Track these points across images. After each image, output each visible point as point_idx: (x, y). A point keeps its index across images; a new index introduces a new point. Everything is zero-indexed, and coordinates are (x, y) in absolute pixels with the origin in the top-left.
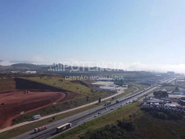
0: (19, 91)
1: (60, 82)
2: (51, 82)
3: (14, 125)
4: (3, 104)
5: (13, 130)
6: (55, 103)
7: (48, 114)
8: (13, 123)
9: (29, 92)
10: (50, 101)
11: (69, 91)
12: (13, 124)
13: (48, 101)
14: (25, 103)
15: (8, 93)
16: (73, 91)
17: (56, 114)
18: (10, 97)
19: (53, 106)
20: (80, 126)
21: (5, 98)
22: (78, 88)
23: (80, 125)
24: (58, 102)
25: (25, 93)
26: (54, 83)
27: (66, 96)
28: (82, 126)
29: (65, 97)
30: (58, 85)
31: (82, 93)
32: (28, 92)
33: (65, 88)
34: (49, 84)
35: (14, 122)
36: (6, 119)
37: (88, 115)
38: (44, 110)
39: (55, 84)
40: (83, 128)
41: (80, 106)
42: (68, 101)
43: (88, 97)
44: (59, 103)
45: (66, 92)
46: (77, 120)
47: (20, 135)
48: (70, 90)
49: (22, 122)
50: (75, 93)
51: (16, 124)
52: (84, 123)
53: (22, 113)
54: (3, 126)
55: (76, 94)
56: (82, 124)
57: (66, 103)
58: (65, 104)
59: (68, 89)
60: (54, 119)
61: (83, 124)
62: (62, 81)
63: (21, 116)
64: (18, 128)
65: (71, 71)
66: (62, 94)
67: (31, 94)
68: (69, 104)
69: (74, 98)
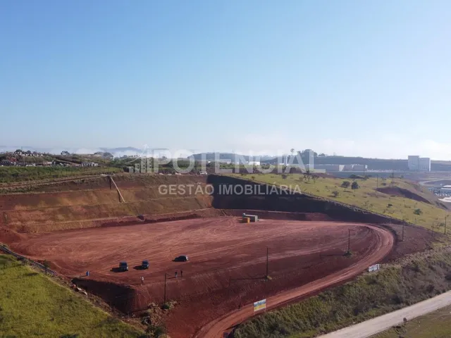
0: (222, 214)
1: (350, 190)
2: (320, 188)
4: (182, 259)
6: (373, 268)
9: (256, 217)
10: (347, 254)
13: (341, 257)
15: (191, 221)
18: (201, 231)
19: (372, 281)
21: (185, 235)
22: (418, 212)
25: (245, 221)
26: (333, 193)
27: (396, 240)
30: (349, 199)
32: (252, 220)
33: (377, 211)
34: (317, 194)
38: (339, 292)
42: (419, 258)
44: (388, 266)
45: (389, 225)
53: (260, 306)
59: (387, 214)
62: (353, 186)
63: (257, 320)
65: (341, 167)
66: (375, 228)
67: (265, 226)
68: (424, 271)
69: (430, 248)
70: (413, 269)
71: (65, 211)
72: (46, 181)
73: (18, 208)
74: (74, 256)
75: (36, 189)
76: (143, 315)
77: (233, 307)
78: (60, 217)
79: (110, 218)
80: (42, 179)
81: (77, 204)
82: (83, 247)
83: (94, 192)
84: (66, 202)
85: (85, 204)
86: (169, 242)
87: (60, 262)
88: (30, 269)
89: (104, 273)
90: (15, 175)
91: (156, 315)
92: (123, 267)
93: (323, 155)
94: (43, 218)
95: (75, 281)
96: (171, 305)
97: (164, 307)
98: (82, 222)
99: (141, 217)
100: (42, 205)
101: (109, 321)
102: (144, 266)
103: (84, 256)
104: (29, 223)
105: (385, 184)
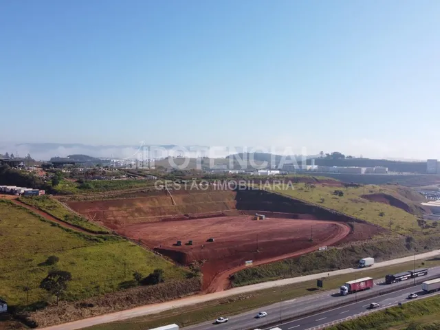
0: (242, 214)
1: (337, 197)
2: (314, 196)
3: (232, 287)
4: (210, 240)
5: (230, 300)
6: (323, 248)
7: (307, 272)
8: (230, 283)
9: (264, 217)
10: (311, 240)
11: (359, 221)
12: (229, 287)
13: (306, 242)
14: (255, 242)
15: (220, 218)
16: (369, 220)
17: (324, 275)
18: (225, 225)
19: (319, 255)
20: (387, 312)
21: (215, 227)
22: (382, 215)
23: (387, 309)
24: (331, 245)
25: (256, 219)
26: (321, 199)
27: (350, 233)
28: (393, 311)
29: (347, 236)
30: (331, 204)
31: (393, 227)
32: (261, 218)
33: (348, 213)
34: (310, 200)
35: (233, 281)
36: (216, 274)
37: (409, 286)
38: (297, 260)
39: (323, 200)
40: (395, 316)
41: (389, 260)
42: (357, 244)
43: (409, 239)
44: (333, 247)
45: (352, 223)
46: (380, 294)
47: (243, 312)
48: (361, 217)
49: (249, 285)
50: (375, 226)
51: (237, 286)
52: (400, 304)
53: (249, 264)
54: (210, 288)
55: (378, 230)
56: (393, 308)
57: (352, 250)
58: (348, 252)
59: (355, 216)
60: (321, 287)
61: (396, 307)
62: (341, 194)
63: (247, 270)
64: (239, 297)
65: (364, 170)
66: (342, 225)
67: (268, 223)
68: (358, 252)
69: (371, 239)
70: (350, 250)
71: (139, 210)
72: (126, 191)
73: (111, 208)
74: (151, 238)
75: (120, 196)
76: (189, 265)
77: (235, 265)
78: (136, 214)
79: (167, 216)
80: (122, 189)
81: (146, 206)
82: (155, 233)
83: (156, 198)
84: (139, 205)
85: (151, 206)
86: (205, 231)
87: (145, 241)
88: (132, 243)
89: (170, 246)
90: (106, 186)
91: (196, 265)
92: (179, 244)
93: (350, 157)
94: (126, 215)
95: (155, 249)
96: (204, 261)
97: (200, 262)
98: (150, 218)
99: (187, 216)
100: (124, 207)
101: (174, 267)
102: (190, 243)
103: (157, 237)
104: (118, 218)
105: (372, 192)
